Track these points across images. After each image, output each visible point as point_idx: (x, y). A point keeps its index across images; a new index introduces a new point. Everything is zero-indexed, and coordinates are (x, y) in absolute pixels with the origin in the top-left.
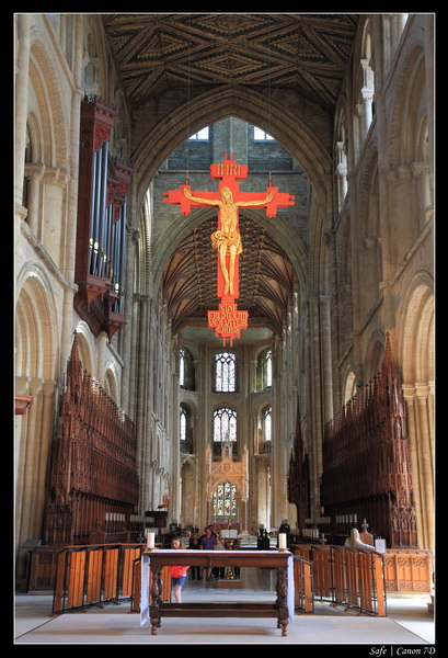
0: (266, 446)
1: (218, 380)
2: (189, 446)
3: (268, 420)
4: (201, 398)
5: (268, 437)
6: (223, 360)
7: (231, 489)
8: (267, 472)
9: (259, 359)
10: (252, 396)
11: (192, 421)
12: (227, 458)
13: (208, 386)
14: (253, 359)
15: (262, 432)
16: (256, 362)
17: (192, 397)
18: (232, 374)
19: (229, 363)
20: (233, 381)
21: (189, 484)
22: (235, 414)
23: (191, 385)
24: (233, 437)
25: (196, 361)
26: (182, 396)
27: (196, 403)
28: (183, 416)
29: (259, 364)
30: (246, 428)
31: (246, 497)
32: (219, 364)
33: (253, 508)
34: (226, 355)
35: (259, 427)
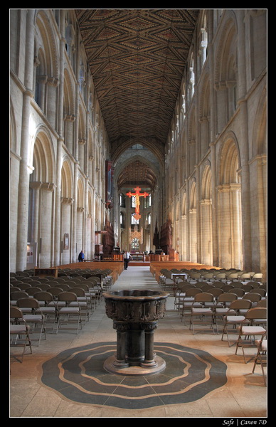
0: (148, 226)
2: (123, 226)
3: (150, 217)
4: (127, 210)
5: (150, 223)
7: (137, 240)
8: (149, 234)
10: (144, 209)
11: (124, 218)
12: (136, 231)
13: (129, 206)
15: (148, 221)
17: (124, 210)
21: (123, 238)
23: (124, 206)
24: (138, 223)
25: (125, 198)
26: (121, 209)
27: (125, 212)
28: (121, 216)
29: (147, 198)
30: (142, 221)
31: (142, 243)
33: (144, 246)
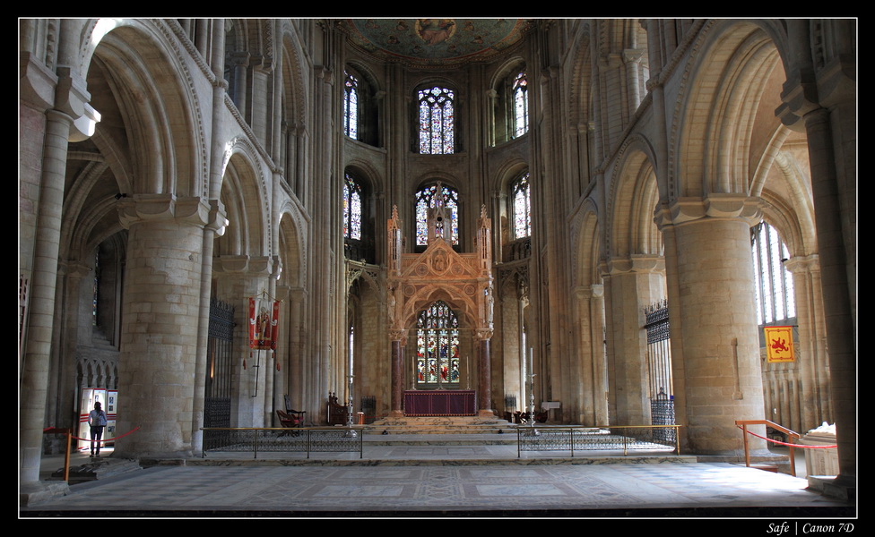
0: (518, 248)
1: (424, 136)
2: (366, 251)
3: (520, 200)
4: (390, 162)
5: (521, 232)
6: (431, 100)
7: (450, 339)
8: (519, 296)
9: (500, 89)
10: (487, 154)
11: (374, 204)
13: (403, 139)
14: (488, 88)
15: (509, 223)
16: (494, 93)
17: (372, 158)
18: (449, 124)
19: (442, 105)
20: (449, 136)
21: (367, 321)
22: (455, 195)
23: (371, 137)
25: (379, 95)
26: (350, 151)
27: (380, 169)
28: (355, 196)
29: (500, 100)
32: (424, 107)
34: (436, 91)
35: (503, 213)
